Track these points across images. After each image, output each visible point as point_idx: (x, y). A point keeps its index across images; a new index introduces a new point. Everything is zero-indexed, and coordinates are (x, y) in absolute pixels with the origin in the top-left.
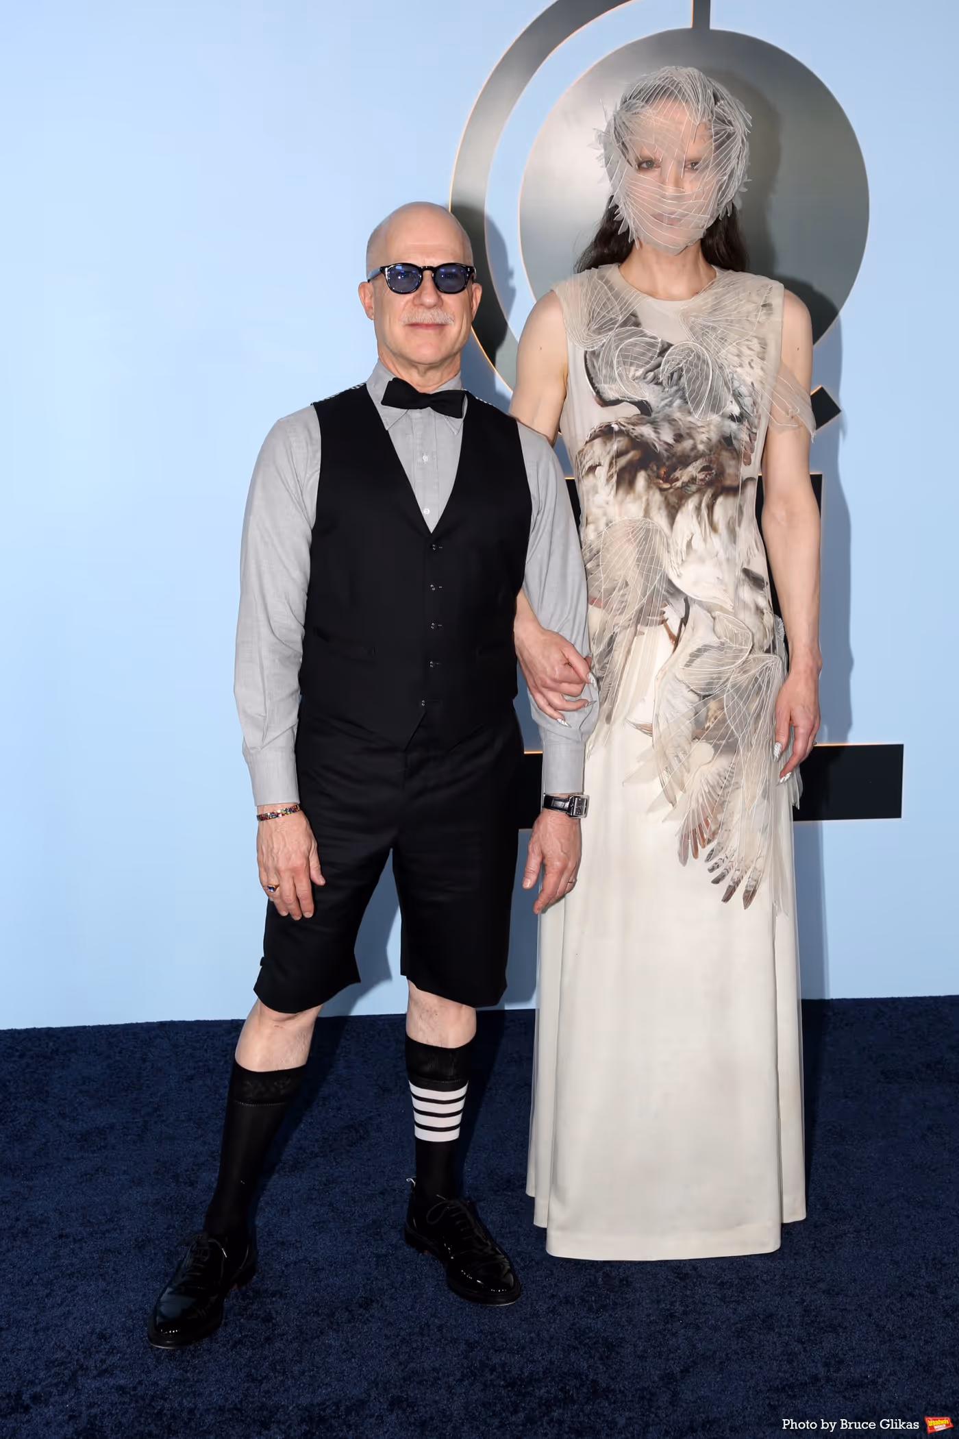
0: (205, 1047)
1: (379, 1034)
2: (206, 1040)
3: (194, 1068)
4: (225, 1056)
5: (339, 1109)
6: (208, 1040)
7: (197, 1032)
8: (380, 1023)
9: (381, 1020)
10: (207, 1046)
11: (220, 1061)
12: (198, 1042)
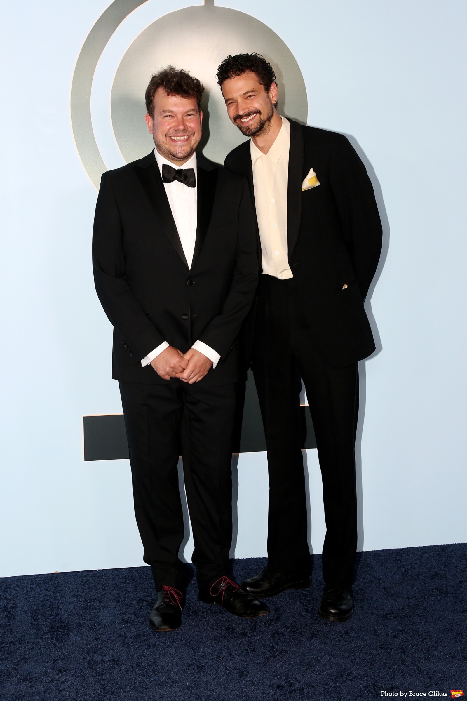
1: (36, 587)
8: (37, 579)
9: (38, 577)
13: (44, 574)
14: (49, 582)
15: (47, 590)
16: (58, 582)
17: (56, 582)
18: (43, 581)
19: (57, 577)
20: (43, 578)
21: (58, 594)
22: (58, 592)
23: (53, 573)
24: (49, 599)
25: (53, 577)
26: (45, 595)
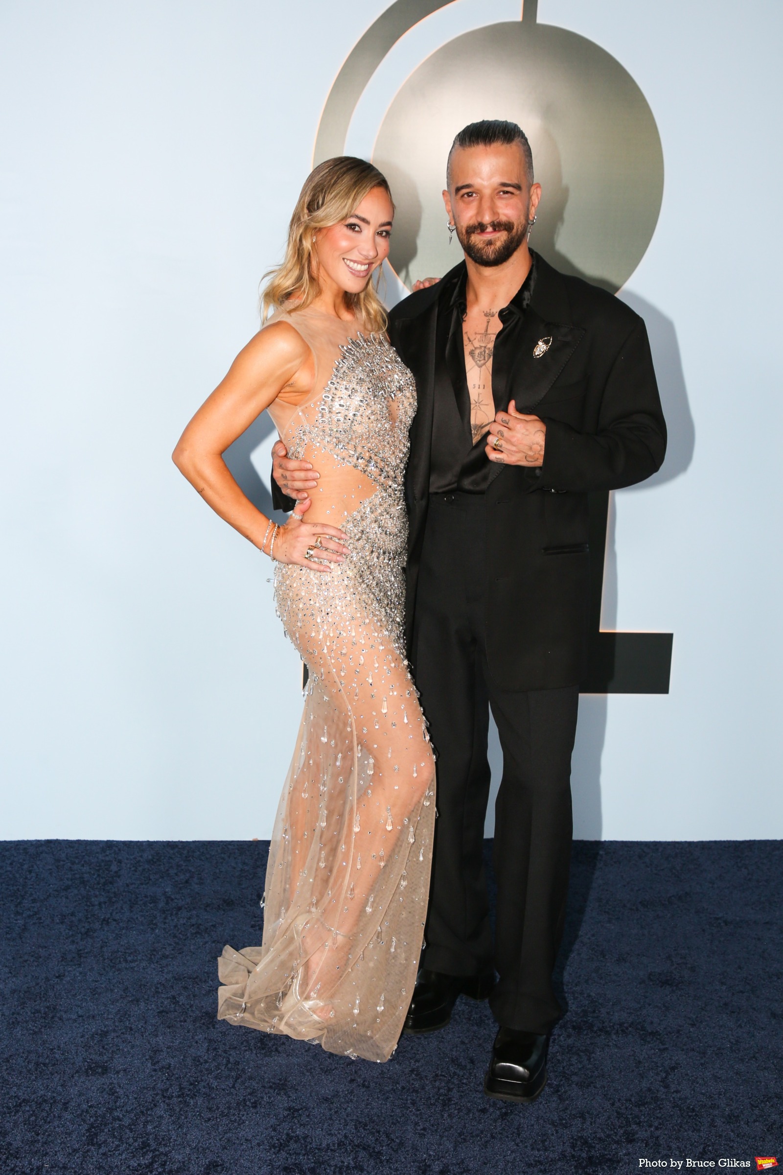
0: (83, 862)
1: (229, 857)
2: (84, 856)
3: (72, 880)
4: (98, 870)
5: (189, 918)
6: (86, 857)
7: (77, 850)
8: (230, 847)
9: (231, 845)
10: (85, 861)
11: (94, 874)
12: (77, 857)
13: (238, 841)
14: (247, 852)
15: (244, 864)
16: (259, 854)
17: (256, 853)
18: (238, 850)
19: (256, 846)
20: (237, 845)
21: (259, 869)
22: (258, 867)
23: (251, 839)
24: (247, 876)
25: (251, 845)
26: (241, 870)
